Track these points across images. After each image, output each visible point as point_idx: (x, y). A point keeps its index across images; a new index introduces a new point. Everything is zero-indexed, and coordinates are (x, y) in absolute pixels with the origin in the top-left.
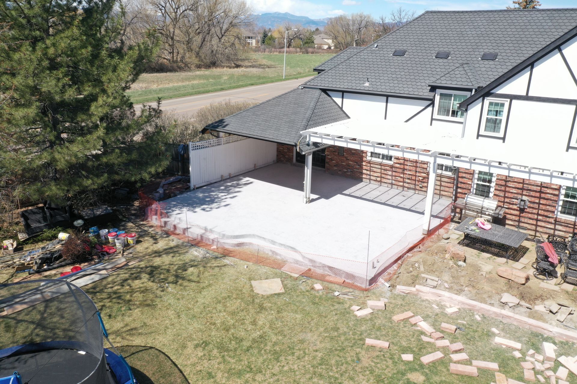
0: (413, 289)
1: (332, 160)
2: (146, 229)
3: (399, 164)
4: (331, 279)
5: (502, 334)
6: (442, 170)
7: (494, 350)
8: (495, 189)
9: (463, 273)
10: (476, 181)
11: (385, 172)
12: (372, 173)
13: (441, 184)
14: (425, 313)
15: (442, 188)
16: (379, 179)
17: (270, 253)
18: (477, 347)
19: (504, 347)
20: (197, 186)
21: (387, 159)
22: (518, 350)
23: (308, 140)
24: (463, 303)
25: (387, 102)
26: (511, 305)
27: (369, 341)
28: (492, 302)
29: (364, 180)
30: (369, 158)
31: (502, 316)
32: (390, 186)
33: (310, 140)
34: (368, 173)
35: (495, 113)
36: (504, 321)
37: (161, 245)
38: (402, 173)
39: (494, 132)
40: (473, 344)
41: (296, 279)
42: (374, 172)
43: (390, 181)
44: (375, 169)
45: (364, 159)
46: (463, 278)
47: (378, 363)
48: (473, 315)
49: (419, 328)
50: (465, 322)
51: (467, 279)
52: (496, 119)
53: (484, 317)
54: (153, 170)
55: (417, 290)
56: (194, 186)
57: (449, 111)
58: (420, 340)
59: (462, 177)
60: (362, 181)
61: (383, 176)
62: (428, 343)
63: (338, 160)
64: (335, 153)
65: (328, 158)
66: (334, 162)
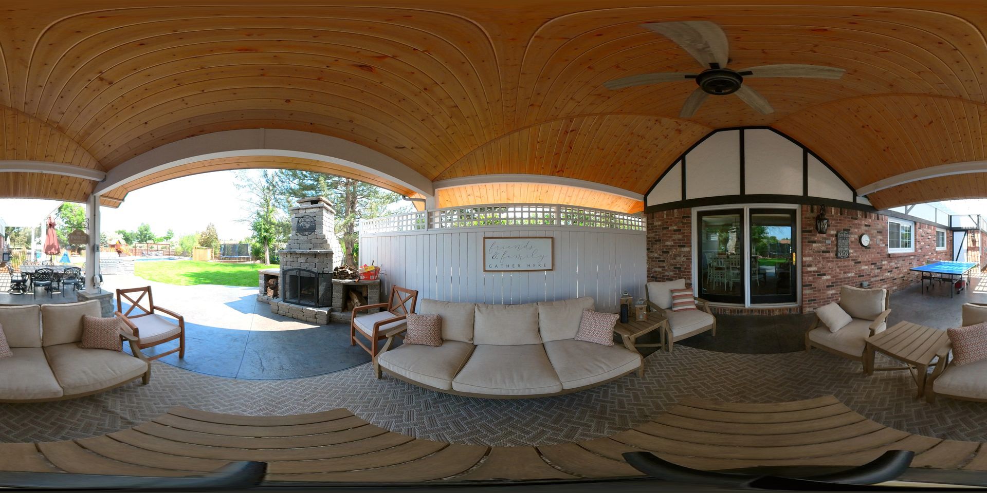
1: (819, 274)
63: (838, 270)
64: (827, 255)
65: (810, 272)
66: (825, 277)
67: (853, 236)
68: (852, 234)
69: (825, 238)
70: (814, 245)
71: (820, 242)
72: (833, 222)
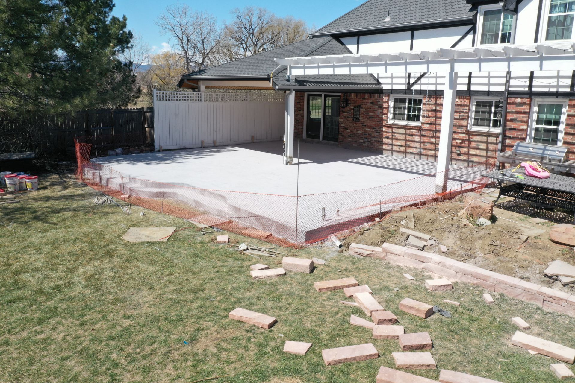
0: (378, 249)
1: (345, 128)
2: (68, 180)
3: (428, 124)
4: (252, 232)
5: (536, 329)
6: (489, 126)
7: (504, 357)
8: (566, 134)
9: (481, 233)
10: (535, 125)
11: (411, 138)
12: (395, 142)
13: (487, 147)
14: (385, 283)
15: (490, 154)
16: (402, 149)
17: (194, 205)
18: (465, 347)
19: (532, 352)
20: (164, 148)
21: (413, 120)
22: (567, 362)
23: (288, 74)
24: (465, 273)
25: (412, 38)
26: (565, 280)
27: (239, 313)
28: (527, 275)
29: (384, 151)
30: (390, 122)
31: (542, 298)
32: (417, 157)
33: (291, 73)
34: (390, 141)
35: (562, 9)
36: (546, 309)
37: (67, 192)
38: (432, 137)
39: (562, 39)
40: (459, 341)
41: (201, 230)
42: (397, 139)
43: (417, 151)
44: (397, 136)
45: (385, 123)
46: (481, 242)
47: (225, 350)
48: (481, 294)
49: (356, 304)
50: (457, 303)
51: (488, 241)
52: (565, 17)
53: (503, 298)
54: (77, 101)
55: (385, 251)
56: (160, 147)
57: (497, 35)
58: (343, 322)
59: (512, 120)
60: (382, 153)
61: (408, 143)
62: (359, 328)
63: (353, 128)
64: (349, 119)
65: (342, 127)
66: (348, 131)
67: (362, 109)
68: (362, 108)
69: (348, 110)
70: (344, 114)
71: (346, 112)
72: (353, 102)
